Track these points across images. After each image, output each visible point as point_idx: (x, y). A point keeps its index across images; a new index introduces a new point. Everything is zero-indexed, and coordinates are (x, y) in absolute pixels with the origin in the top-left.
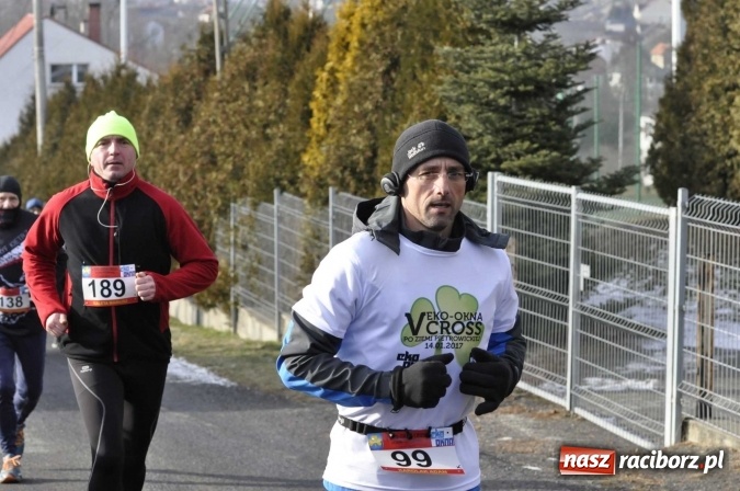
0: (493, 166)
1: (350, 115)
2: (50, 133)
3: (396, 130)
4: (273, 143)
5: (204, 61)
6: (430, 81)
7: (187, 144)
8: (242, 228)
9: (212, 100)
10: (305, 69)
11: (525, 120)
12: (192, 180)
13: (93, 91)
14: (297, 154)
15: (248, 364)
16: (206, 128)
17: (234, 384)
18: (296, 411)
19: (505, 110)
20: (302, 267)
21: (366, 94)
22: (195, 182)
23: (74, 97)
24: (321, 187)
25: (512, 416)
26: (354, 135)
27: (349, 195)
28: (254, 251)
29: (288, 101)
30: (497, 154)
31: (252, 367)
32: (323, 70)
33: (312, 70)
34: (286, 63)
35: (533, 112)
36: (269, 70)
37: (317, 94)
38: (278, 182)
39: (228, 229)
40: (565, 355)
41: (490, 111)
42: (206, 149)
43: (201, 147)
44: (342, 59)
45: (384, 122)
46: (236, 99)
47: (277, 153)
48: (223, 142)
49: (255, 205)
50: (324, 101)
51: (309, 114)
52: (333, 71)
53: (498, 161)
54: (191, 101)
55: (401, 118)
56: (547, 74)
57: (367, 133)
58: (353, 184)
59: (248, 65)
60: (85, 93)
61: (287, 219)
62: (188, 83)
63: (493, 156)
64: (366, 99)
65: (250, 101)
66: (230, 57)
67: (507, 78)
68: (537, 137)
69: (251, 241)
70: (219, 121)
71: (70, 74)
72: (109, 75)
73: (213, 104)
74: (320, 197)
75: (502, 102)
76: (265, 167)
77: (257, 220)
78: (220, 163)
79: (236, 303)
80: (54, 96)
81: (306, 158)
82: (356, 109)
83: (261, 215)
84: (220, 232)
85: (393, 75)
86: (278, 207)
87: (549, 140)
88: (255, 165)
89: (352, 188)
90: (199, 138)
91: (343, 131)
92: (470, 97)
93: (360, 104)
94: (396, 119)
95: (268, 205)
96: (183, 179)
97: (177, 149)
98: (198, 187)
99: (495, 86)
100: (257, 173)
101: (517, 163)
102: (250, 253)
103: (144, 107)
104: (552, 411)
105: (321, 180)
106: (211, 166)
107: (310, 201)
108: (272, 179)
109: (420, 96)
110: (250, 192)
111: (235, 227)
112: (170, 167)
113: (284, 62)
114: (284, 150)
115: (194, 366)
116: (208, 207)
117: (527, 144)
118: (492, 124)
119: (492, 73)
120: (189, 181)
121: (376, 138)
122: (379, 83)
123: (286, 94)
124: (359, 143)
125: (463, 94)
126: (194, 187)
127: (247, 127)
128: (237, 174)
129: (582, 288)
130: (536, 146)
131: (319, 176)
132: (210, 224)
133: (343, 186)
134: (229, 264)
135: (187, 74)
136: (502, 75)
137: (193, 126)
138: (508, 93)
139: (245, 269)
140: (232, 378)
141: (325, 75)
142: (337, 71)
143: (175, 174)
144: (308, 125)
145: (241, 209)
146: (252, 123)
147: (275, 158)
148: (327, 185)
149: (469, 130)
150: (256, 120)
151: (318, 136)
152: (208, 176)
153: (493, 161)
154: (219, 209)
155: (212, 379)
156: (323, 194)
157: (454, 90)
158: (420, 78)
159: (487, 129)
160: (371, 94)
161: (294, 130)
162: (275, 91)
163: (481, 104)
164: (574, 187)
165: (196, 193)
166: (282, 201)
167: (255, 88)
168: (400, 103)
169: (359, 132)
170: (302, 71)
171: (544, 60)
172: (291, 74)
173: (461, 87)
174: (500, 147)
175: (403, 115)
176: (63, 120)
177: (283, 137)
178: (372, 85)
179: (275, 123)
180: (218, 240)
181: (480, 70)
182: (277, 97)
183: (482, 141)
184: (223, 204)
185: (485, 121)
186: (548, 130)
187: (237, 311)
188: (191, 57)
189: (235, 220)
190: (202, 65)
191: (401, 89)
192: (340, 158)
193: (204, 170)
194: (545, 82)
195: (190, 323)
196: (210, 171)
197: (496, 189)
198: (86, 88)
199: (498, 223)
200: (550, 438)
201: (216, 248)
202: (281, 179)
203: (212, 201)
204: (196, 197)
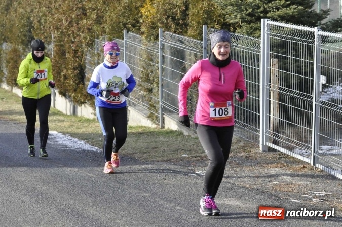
12: (70, 25)
14: (137, 8)
18: (143, 166)
20: (141, 78)
22: (73, 26)
24: (154, 28)
25: (277, 169)
27: (171, 33)
30: (264, 7)
38: (125, 25)
39: (93, 55)
40: (310, 132)
47: (125, 8)
48: (90, 1)
53: (265, 12)
58: (173, 27)
61: (131, 48)
63: (262, 9)
74: (153, 35)
76: (117, 17)
78: (88, 14)
81: (143, 10)
84: (88, 57)
86: (126, 41)
88: (110, 15)
89: (173, 30)
95: (120, 40)
96: (65, 23)
98: (74, 29)
100: (112, 20)
101: (277, 13)
104: (302, 166)
105: (153, 24)
106: (82, 16)
107: (146, 38)
108: (121, 24)
110: (107, 30)
111: (98, 53)
112: (56, 16)
114: (128, 6)
115: (76, 140)
116: (81, 42)
117: (283, 1)
120: (68, 25)
124: (177, 1)
126: (72, 29)
128: (99, 20)
129: (321, 90)
131: (151, 21)
132: (82, 52)
133: (167, 28)
143: (60, 20)
147: (123, 10)
148: (158, 28)
152: (81, 22)
153: (262, 12)
154: (88, 43)
155: (88, 147)
156: (154, 33)
164: (316, 28)
165: (73, 32)
166: (127, 38)
174: (266, 3)
180: (87, 61)
184: (90, 40)
189: (98, 50)
192: (165, 10)
193: (78, 19)
195: (69, 114)
196: (82, 19)
197: (266, 29)
199: (267, 50)
200: (302, 183)
201: (85, 67)
202: (127, 24)
203: (84, 38)
204: (73, 35)
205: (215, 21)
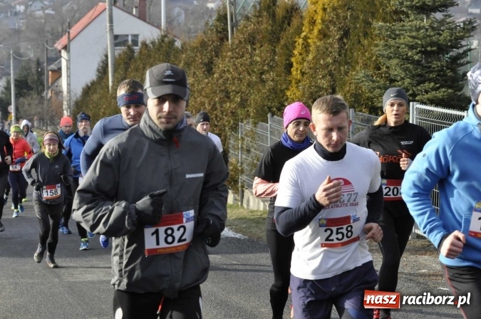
0: (410, 98)
1: (318, 67)
2: (117, 78)
3: (347, 76)
4: (266, 84)
5: (220, 32)
6: (370, 45)
7: (210, 85)
8: (246, 139)
9: (226, 57)
10: (287, 37)
11: (431, 69)
12: (214, 108)
13: (146, 52)
14: (282, 91)
15: (254, 225)
16: (223, 75)
17: (246, 237)
19: (418, 63)
21: (328, 53)
22: (216, 109)
23: (133, 55)
25: (426, 257)
26: (320, 79)
28: (255, 153)
29: (276, 57)
30: (413, 91)
31: (257, 227)
32: (300, 37)
33: (292, 38)
34: (274, 33)
35: (436, 64)
36: (263, 37)
37: (296, 52)
38: (270, 109)
39: (237, 139)
41: (409, 63)
42: (223, 88)
43: (220, 87)
44: (311, 30)
45: (340, 70)
46: (242, 56)
47: (269, 91)
48: (234, 84)
49: (255, 124)
50: (300, 57)
51: (291, 65)
52: (306, 38)
53: (414, 95)
54: (212, 58)
55: (350, 67)
56: (445, 40)
57: (329, 77)
59: (249, 34)
60: (140, 53)
61: (276, 132)
62: (210, 46)
63: (411, 92)
64: (329, 56)
65: (251, 57)
66: (237, 29)
67: (419, 42)
68: (439, 80)
69: (252, 147)
70: (232, 70)
71: (127, 41)
72: (157, 41)
73: (227, 59)
75: (416, 57)
76: (261, 100)
77: (256, 133)
78: (232, 97)
79: (243, 187)
80: (120, 55)
81: (288, 93)
82: (322, 62)
83: (259, 130)
84: (232, 141)
85: (345, 41)
86: (270, 125)
87: (446, 81)
88: (255, 98)
90: (217, 81)
91: (313, 77)
92: (396, 54)
93: (324, 59)
94: (348, 69)
95: (264, 124)
96: (208, 107)
97: (203, 88)
98: (218, 112)
99: (412, 47)
100: (256, 103)
101: (426, 96)
102: (252, 154)
103: (180, 61)
106: (226, 99)
108: (266, 107)
109: (363, 54)
110: (252, 114)
111: (242, 137)
112: (198, 99)
113: (273, 33)
114: (273, 89)
116: (225, 126)
117: (432, 84)
118: (410, 72)
119: (410, 40)
120: (211, 108)
121: (335, 81)
122: (336, 46)
123: (275, 53)
124: (324, 84)
125: (391, 53)
126: (215, 112)
127: (249, 74)
128: (243, 104)
130: (438, 85)
132: (226, 136)
134: (238, 162)
135: (209, 41)
136: (416, 41)
137: (213, 74)
138: (420, 52)
139: (248, 165)
140: (244, 233)
141: (301, 41)
142: (309, 38)
143: (203, 104)
144: (289, 73)
145: (246, 126)
146: (253, 72)
147: (268, 93)
149: (395, 75)
150: (255, 70)
151: (296, 79)
152: (224, 105)
153: (410, 95)
154: (231, 127)
155: (231, 234)
157: (386, 50)
158: (362, 42)
159: (407, 75)
160: (331, 52)
161: (280, 76)
162: (267, 51)
163: (403, 59)
165: (216, 116)
166: (273, 121)
167: (255, 49)
168: (350, 58)
169: (323, 77)
170: (285, 38)
171: (443, 31)
172: (279, 40)
173: (390, 48)
174: (415, 86)
175: (352, 66)
176: (126, 70)
177: (273, 80)
178: (331, 47)
179: (268, 71)
180: (230, 146)
181: (402, 37)
182: (269, 55)
183: (404, 83)
184: (234, 124)
185: (406, 70)
186: (445, 75)
187: (243, 192)
188: (212, 30)
189: (241, 132)
190: (219, 35)
191: (351, 50)
192: (311, 93)
193: (222, 102)
194: (444, 45)
196: (225, 102)
197: (415, 113)
198: (141, 49)
201: (229, 152)
202: (272, 107)
203: (227, 121)
204: (216, 119)
205: (363, 104)
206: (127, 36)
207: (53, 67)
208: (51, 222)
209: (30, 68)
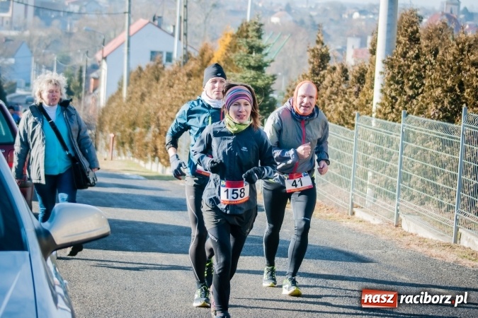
206: (161, 53)
207: (94, 75)
208: (232, 242)
209: (73, 75)
